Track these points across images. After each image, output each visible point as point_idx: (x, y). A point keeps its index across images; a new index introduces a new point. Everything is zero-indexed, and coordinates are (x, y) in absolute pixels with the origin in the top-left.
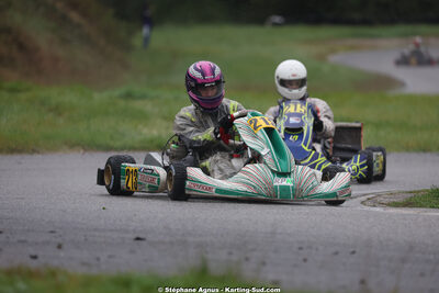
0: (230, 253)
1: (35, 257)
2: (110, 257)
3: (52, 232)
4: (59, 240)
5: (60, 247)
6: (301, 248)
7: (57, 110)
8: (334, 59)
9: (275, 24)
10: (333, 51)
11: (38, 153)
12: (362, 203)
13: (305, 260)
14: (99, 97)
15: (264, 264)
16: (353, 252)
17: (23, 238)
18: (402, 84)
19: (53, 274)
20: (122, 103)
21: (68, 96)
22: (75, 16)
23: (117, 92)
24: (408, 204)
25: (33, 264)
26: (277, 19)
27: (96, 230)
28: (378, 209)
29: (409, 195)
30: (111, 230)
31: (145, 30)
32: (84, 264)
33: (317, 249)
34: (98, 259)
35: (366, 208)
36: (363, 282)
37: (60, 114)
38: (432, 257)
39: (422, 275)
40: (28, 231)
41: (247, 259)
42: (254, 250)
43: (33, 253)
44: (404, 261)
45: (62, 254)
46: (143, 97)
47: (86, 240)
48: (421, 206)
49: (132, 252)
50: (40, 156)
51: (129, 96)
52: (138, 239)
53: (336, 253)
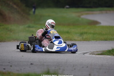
0: (55, 67)
1: (5, 69)
2: (24, 69)
3: (9, 62)
4: (11, 64)
5: (11, 66)
6: (74, 66)
7: (11, 31)
8: (83, 17)
9: (67, 8)
10: (82, 15)
11: (5, 42)
12: (90, 54)
13: (75, 69)
14: (21, 27)
15: (64, 70)
16: (87, 67)
17: (2, 64)
18: (100, 23)
19: (9, 73)
20: (27, 29)
21: (13, 27)
22: (15, 6)
23: (26, 26)
24: (101, 54)
25: (4, 71)
26: (68, 6)
27: (21, 62)
28: (94, 56)
29: (102, 52)
30: (25, 62)
31: (33, 10)
32: (17, 71)
33: (78, 66)
34: (21, 69)
35: (91, 55)
36: (90, 75)
37: (11, 32)
38: (108, 68)
39: (105, 73)
40: (3, 62)
41: (60, 69)
42: (61, 67)
43: (4, 68)
44: (100, 69)
45: (12, 68)
46: (33, 27)
47: (18, 64)
48: (105, 55)
49: (30, 67)
50: (6, 43)
51: (29, 27)
52: (31, 64)
53: (83, 67)
